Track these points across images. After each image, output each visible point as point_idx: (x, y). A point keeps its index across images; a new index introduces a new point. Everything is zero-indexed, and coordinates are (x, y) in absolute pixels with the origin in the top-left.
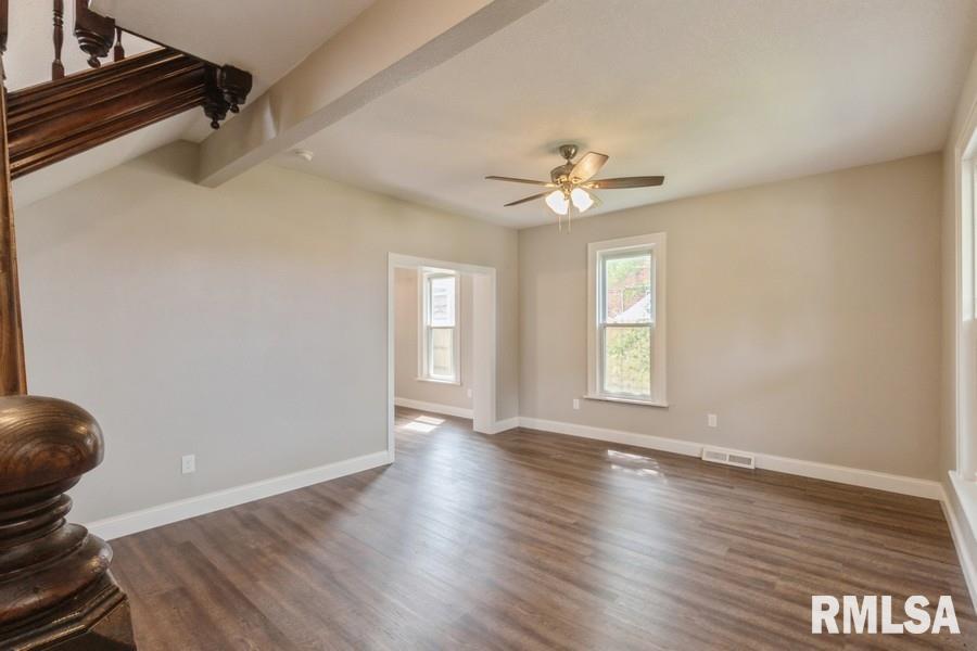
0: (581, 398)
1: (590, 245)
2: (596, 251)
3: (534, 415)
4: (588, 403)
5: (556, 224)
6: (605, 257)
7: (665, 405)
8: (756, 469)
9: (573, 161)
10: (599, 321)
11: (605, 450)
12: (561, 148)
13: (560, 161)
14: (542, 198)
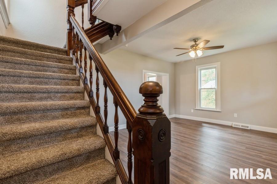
0: (194, 109)
1: (196, 66)
2: (198, 68)
3: (179, 114)
4: (196, 110)
5: (192, 60)
6: (201, 70)
7: (220, 111)
8: (250, 129)
9: (197, 43)
10: (199, 88)
11: (202, 123)
12: (193, 40)
13: (193, 43)
14: (188, 53)
